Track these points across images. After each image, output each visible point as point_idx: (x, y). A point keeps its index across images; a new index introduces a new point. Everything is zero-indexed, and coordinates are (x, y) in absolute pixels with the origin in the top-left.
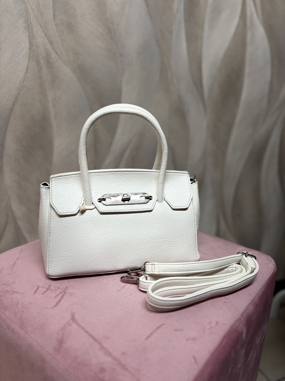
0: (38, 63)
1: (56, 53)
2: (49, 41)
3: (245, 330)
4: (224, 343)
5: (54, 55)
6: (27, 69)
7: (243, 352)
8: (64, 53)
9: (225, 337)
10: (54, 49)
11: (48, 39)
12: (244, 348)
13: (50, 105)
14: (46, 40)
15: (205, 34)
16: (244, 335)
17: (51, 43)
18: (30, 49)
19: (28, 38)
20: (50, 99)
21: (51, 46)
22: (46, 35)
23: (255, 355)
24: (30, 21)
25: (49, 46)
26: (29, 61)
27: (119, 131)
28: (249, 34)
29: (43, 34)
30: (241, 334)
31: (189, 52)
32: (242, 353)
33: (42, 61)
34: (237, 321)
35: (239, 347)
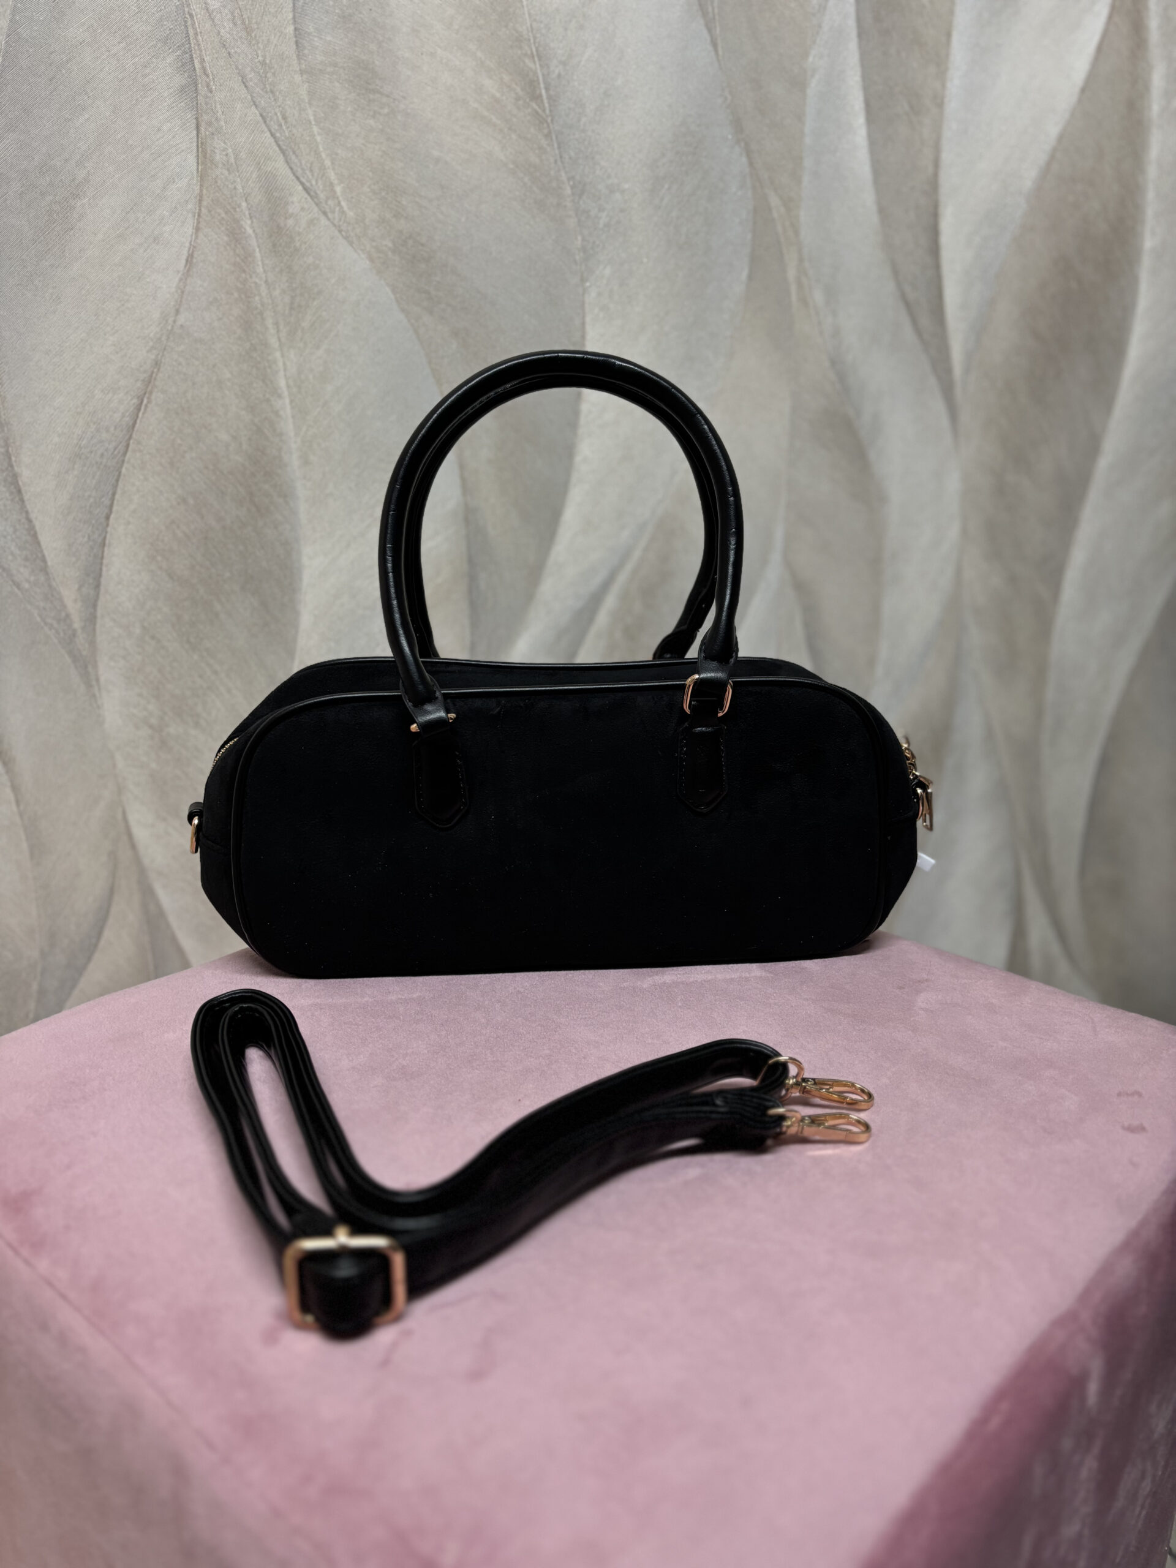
0: (235, 235)
3: (1096, 1367)
4: (995, 1422)
5: (297, 199)
6: (190, 260)
7: (1089, 1466)
8: (339, 189)
9: (1001, 1395)
10: (297, 175)
11: (272, 135)
12: (1096, 1449)
13: (285, 406)
14: (266, 137)
15: (955, 87)
16: (1093, 1388)
17: (288, 150)
18: (202, 177)
19: (193, 134)
20: (282, 383)
23: (1147, 1486)
24: (202, 61)
25: (279, 165)
26: (197, 229)
27: (571, 515)
29: (252, 114)
30: (1079, 1382)
32: (1084, 1473)
33: (249, 227)
34: (1060, 1322)
35: (1067, 1444)
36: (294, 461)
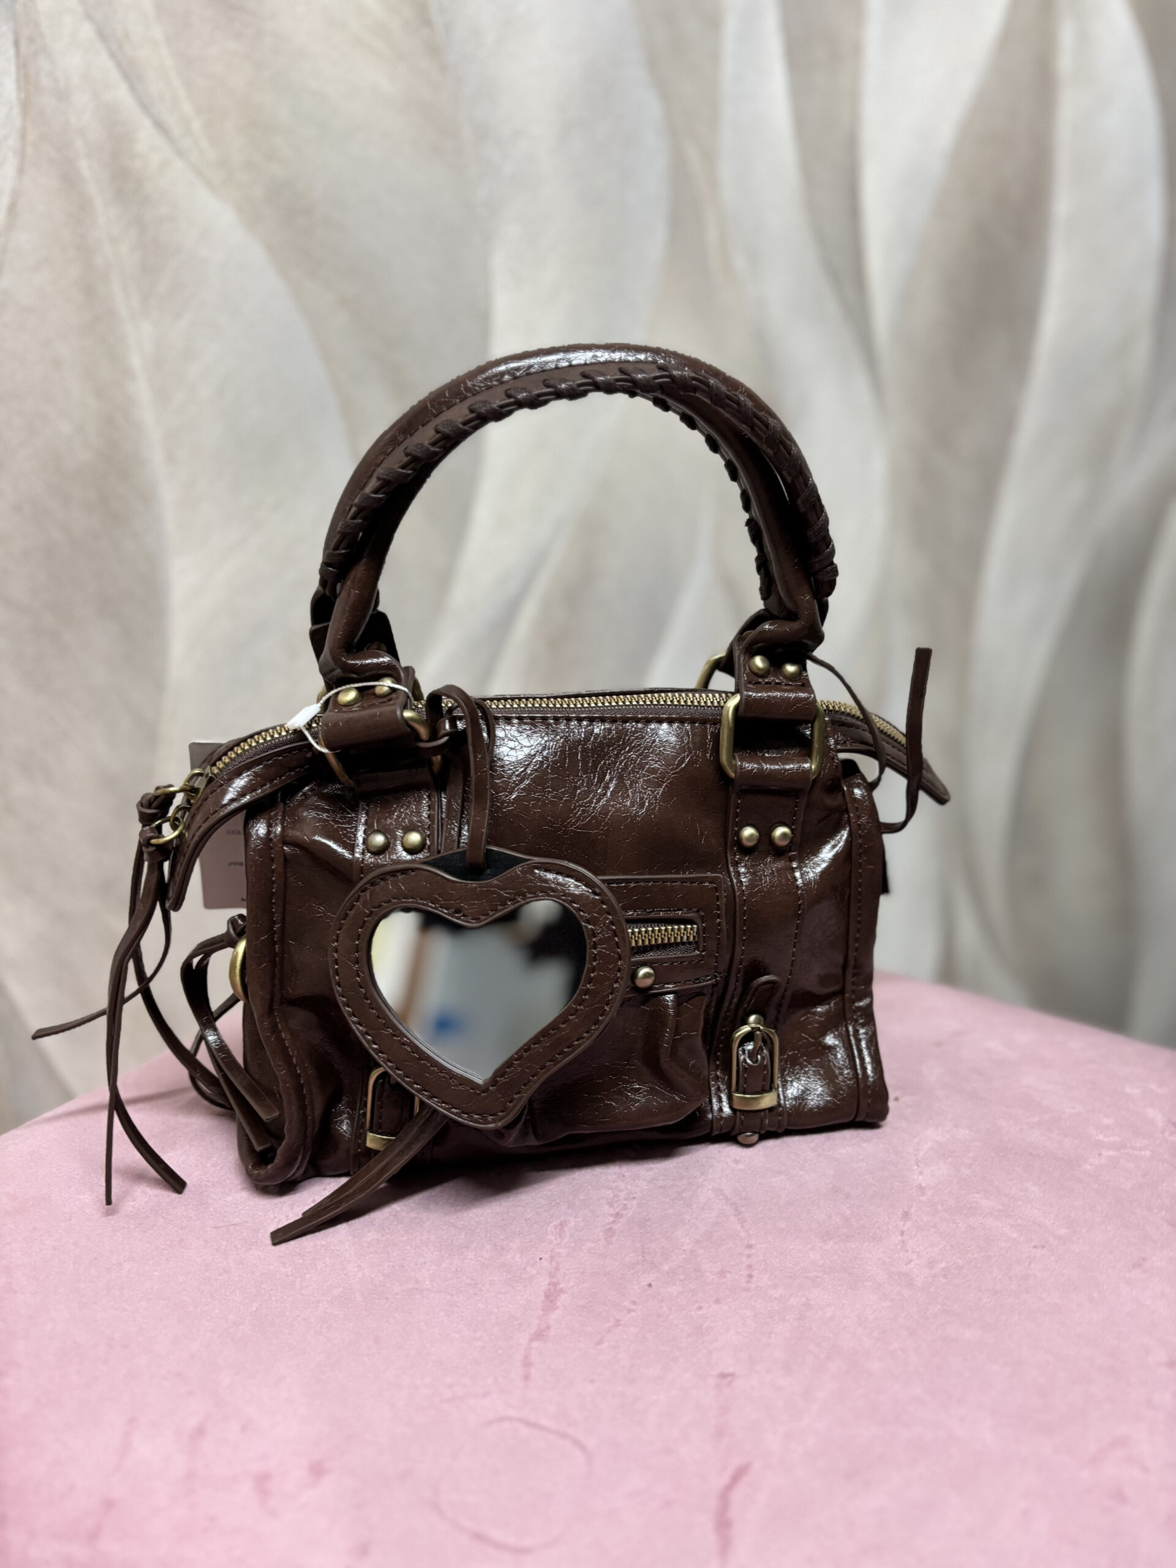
0: (70, 180)
1: (159, 125)
2: (119, 65)
5: (146, 135)
6: (12, 209)
8: (196, 125)
10: (145, 106)
11: (113, 56)
13: (142, 390)
14: (104, 61)
15: (873, 34)
17: (131, 74)
18: (26, 106)
19: (11, 52)
20: (136, 361)
21: (133, 88)
22: (102, 35)
25: (122, 93)
26: (21, 171)
28: (1067, 35)
29: (87, 30)
31: (801, 122)
33: (86, 168)
36: (155, 456)
